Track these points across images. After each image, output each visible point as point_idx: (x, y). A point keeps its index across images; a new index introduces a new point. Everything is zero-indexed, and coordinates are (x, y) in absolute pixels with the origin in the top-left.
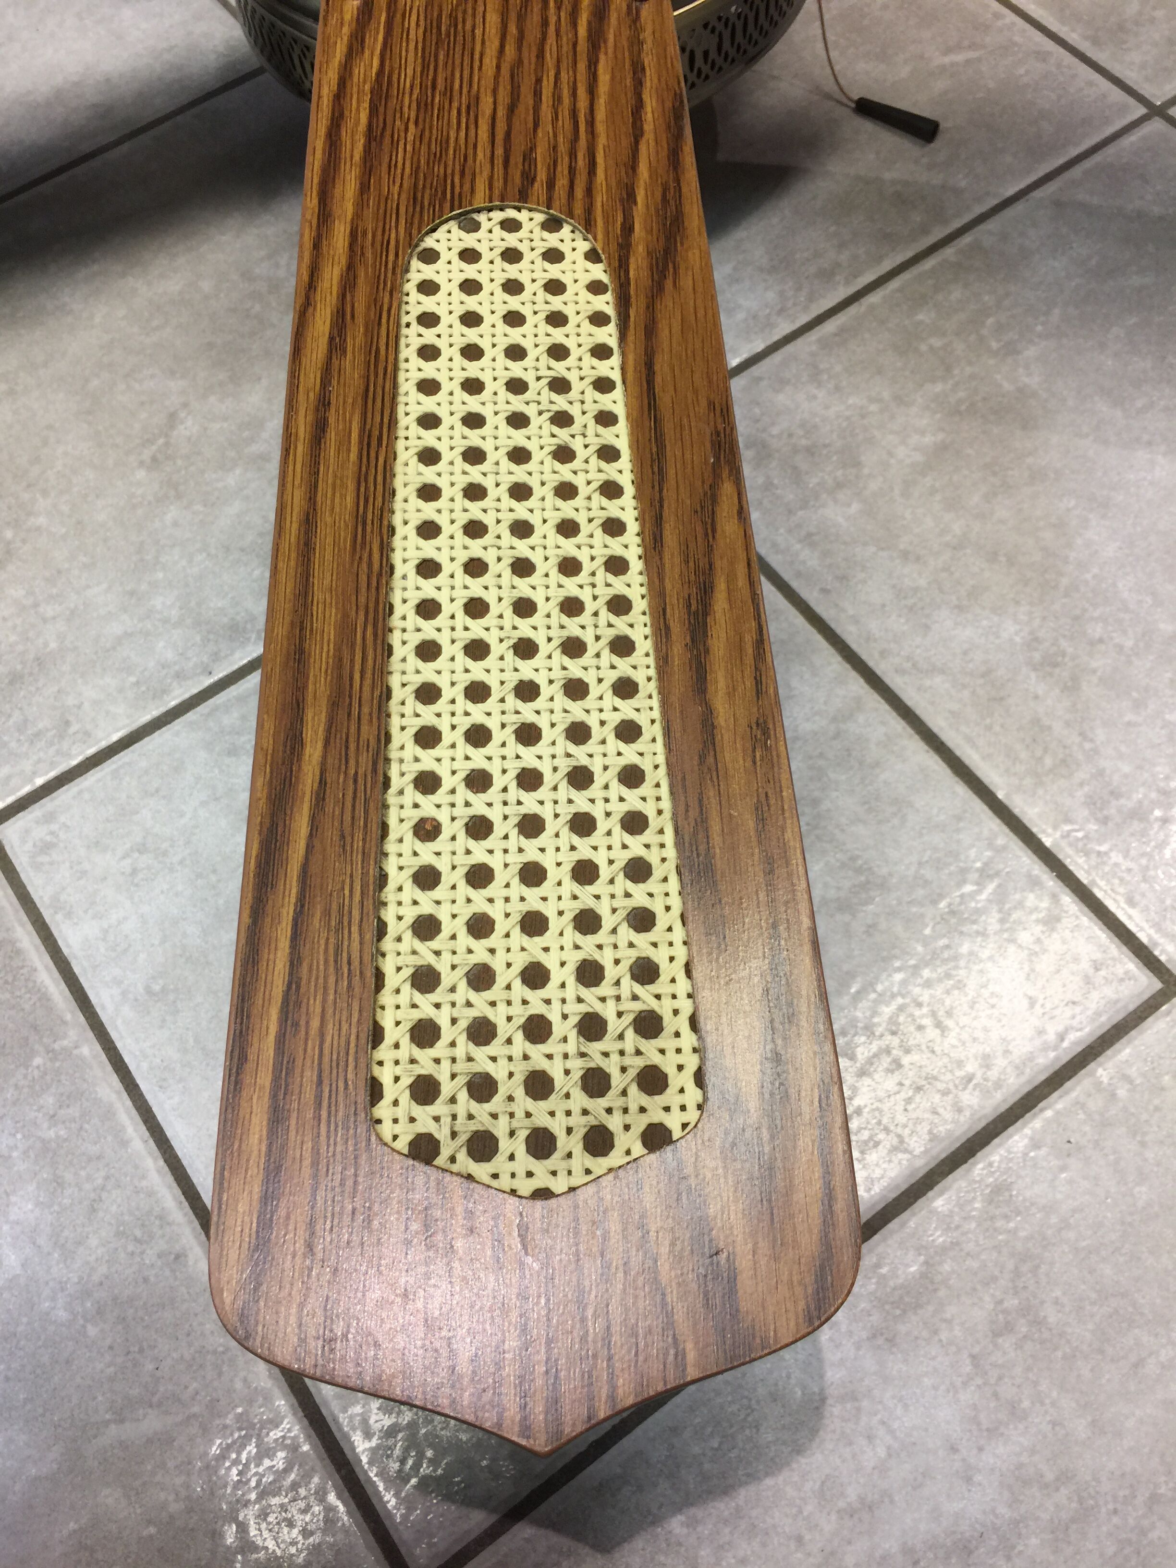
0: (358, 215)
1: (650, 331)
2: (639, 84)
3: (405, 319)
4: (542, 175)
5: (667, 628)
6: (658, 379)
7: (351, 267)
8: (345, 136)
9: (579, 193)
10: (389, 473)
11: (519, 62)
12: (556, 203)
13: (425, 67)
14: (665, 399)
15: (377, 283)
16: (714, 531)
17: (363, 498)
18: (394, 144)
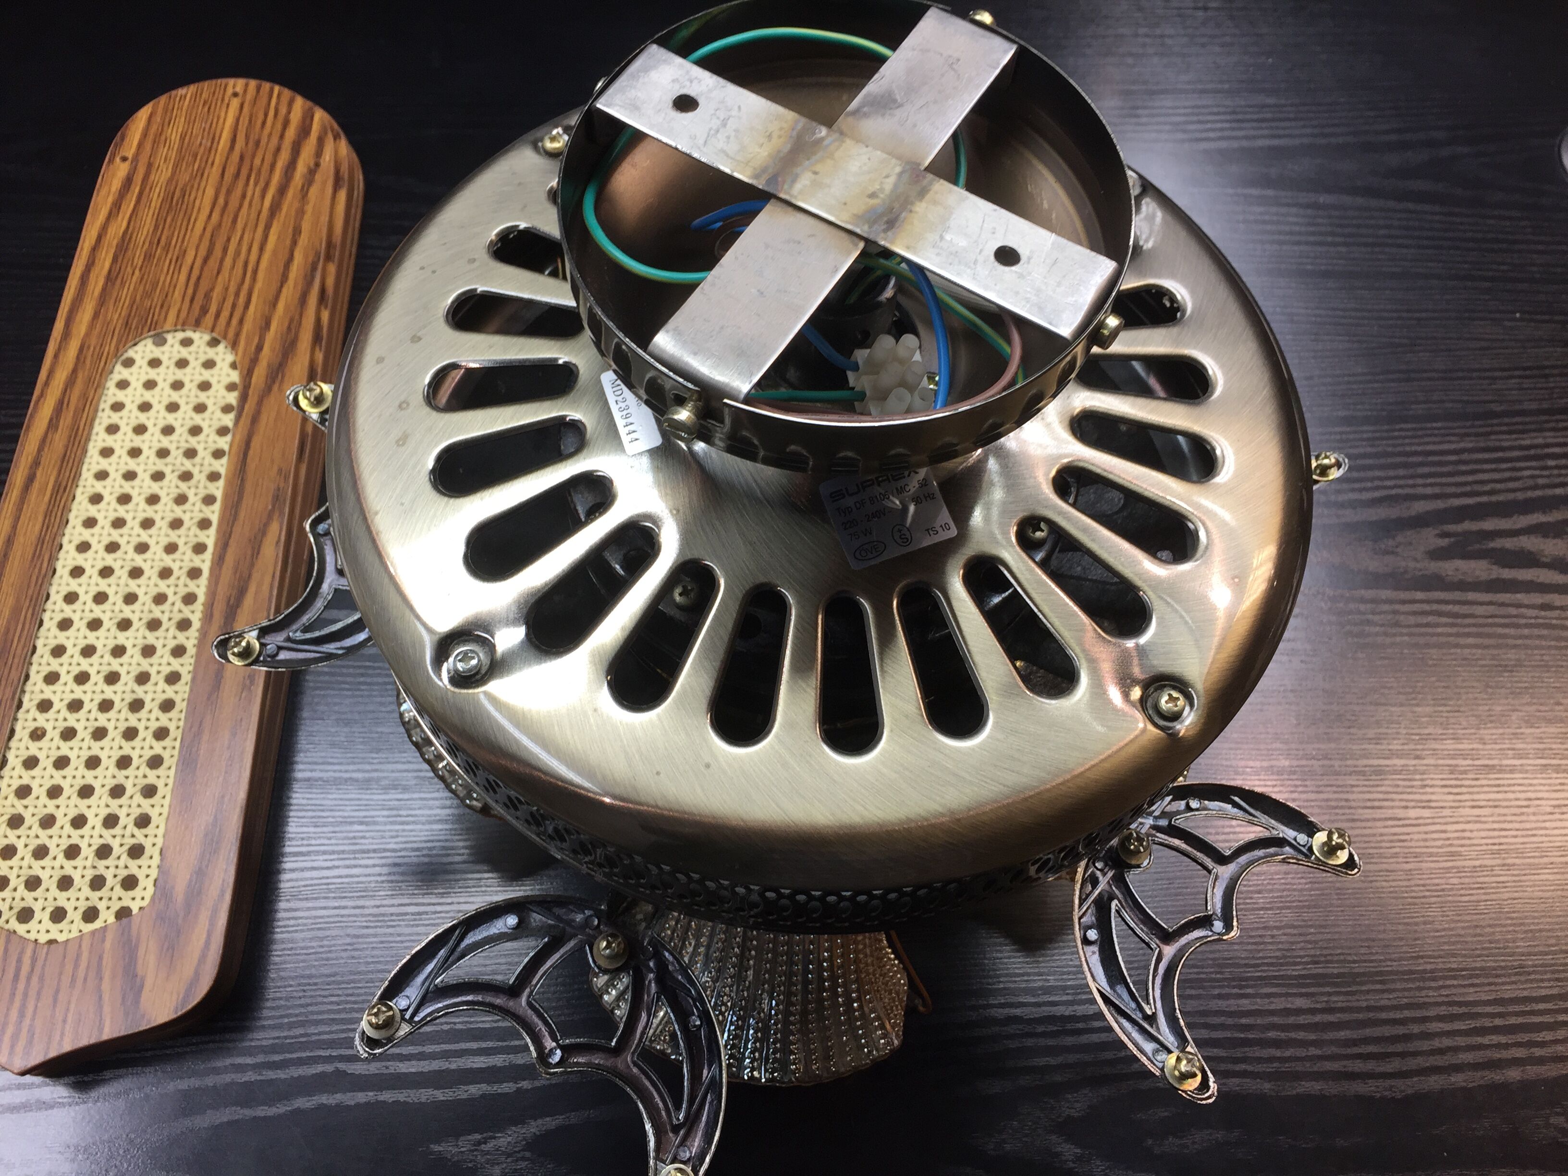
0: (88, 334)
1: (255, 419)
2: (294, 243)
3: (102, 406)
4: (213, 309)
5: (211, 616)
6: (251, 452)
7: (75, 371)
8: (93, 276)
9: (235, 322)
10: (67, 509)
11: (220, 225)
12: (217, 329)
13: (156, 227)
14: (252, 465)
15: (89, 381)
16: (258, 553)
17: (46, 526)
18: (123, 284)
